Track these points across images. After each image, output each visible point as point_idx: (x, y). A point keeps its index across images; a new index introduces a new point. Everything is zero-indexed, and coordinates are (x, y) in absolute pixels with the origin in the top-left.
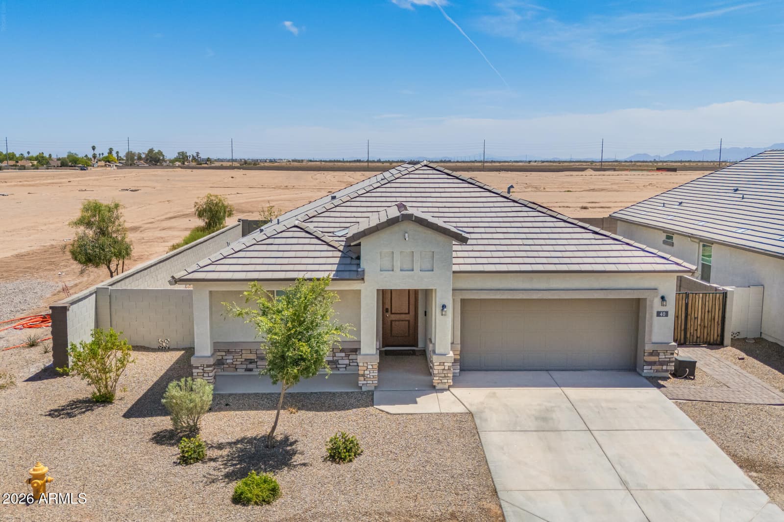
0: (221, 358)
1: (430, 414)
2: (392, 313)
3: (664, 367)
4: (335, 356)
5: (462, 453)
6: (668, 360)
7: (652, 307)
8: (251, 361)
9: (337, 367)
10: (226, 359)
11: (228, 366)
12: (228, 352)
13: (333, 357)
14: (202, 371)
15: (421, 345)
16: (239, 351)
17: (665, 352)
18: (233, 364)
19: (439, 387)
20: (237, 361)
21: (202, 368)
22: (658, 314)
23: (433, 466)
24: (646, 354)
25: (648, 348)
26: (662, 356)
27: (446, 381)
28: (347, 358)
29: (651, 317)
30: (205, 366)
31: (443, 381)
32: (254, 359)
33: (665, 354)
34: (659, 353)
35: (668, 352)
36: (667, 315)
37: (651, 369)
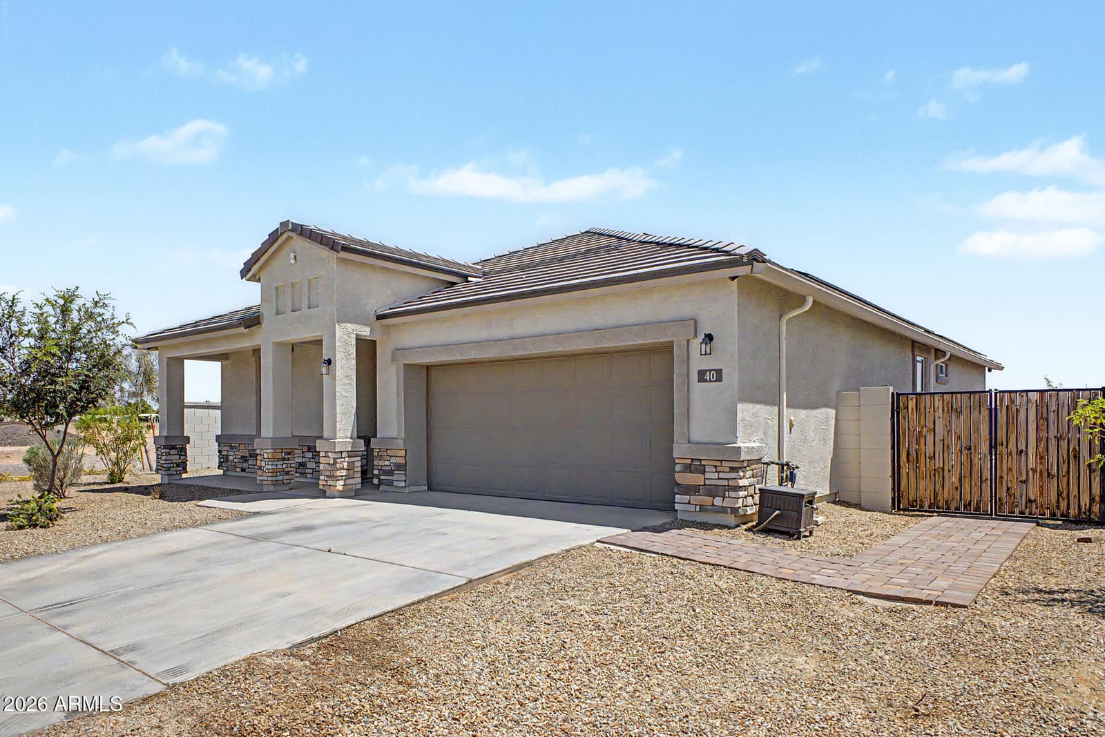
0: (226, 453)
3: (718, 501)
6: (725, 483)
7: (686, 360)
8: (245, 459)
10: (230, 456)
11: (230, 464)
12: (231, 446)
16: (237, 445)
17: (719, 464)
18: (233, 462)
19: (328, 492)
20: (236, 458)
22: (701, 376)
24: (678, 468)
25: (682, 453)
26: (711, 475)
29: (687, 382)
33: (718, 469)
34: (704, 466)
35: (724, 464)
36: (719, 379)
37: (689, 503)
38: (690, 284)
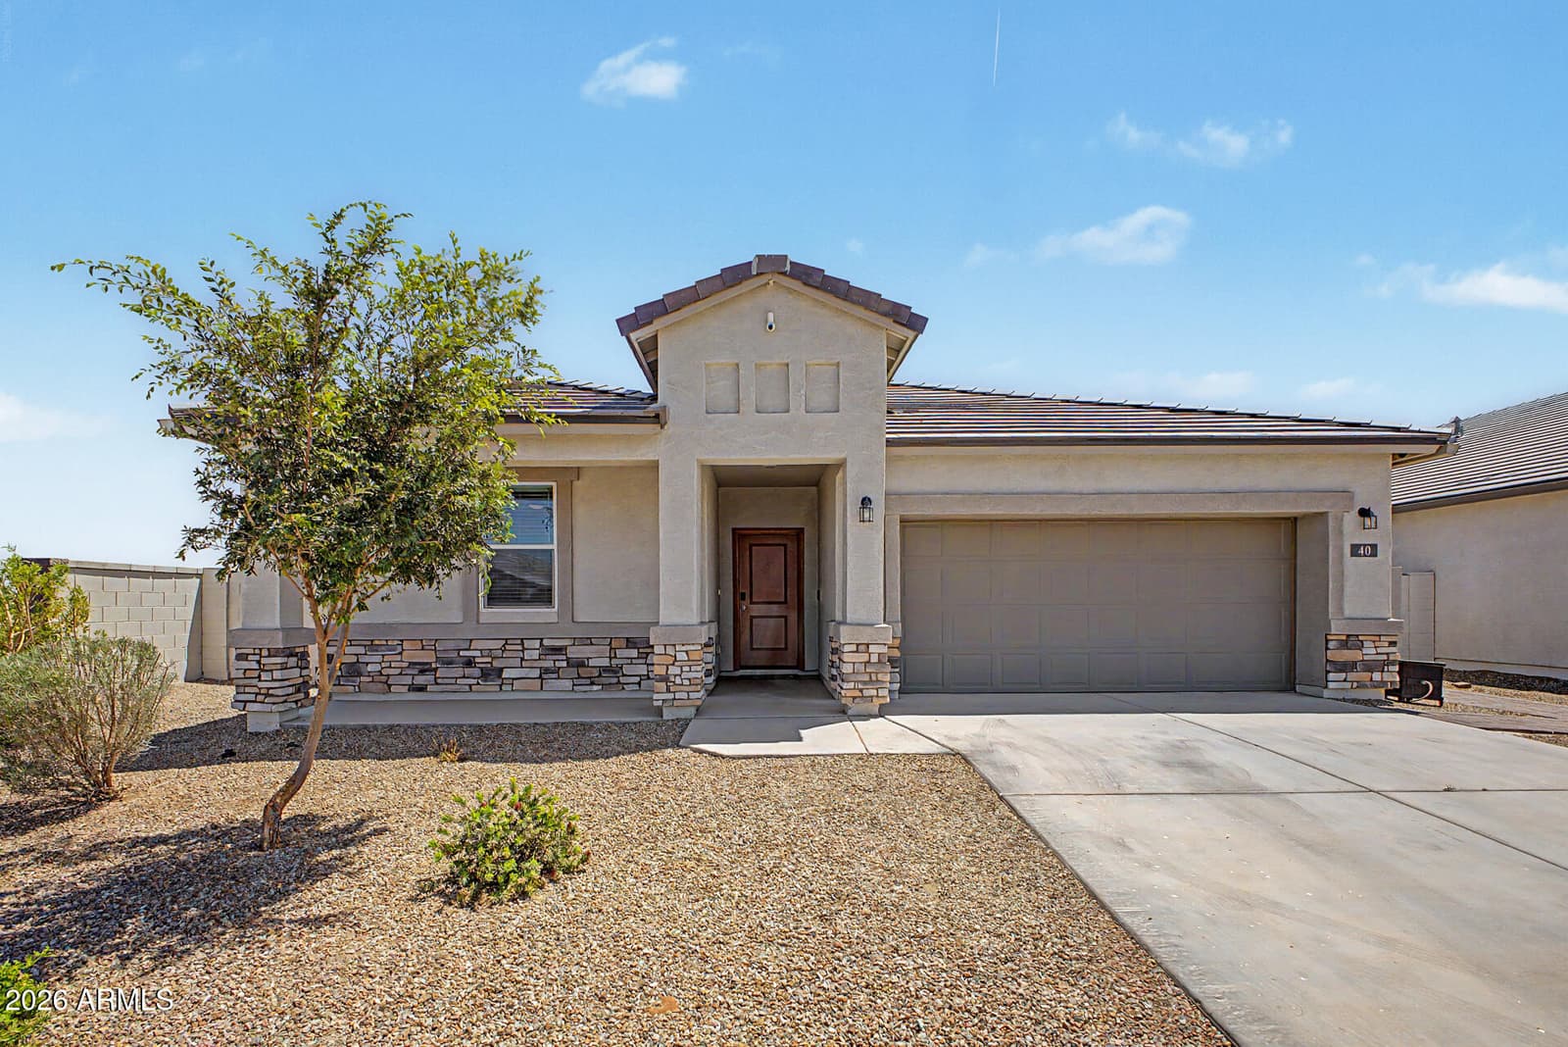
0: (354, 659)
1: (838, 755)
2: (752, 603)
3: (1377, 676)
4: (615, 657)
5: (971, 863)
6: (1385, 657)
7: (1340, 533)
8: (424, 669)
9: (619, 683)
10: (367, 664)
11: (370, 679)
12: (372, 646)
13: (611, 658)
14: (257, 667)
15: (810, 665)
16: (396, 643)
17: (1377, 638)
18: (381, 675)
19: (854, 709)
20: (390, 667)
21: (257, 658)
22: (1355, 550)
23: (868, 916)
24: (1331, 645)
25: (1338, 628)
26: (1369, 651)
27: (874, 693)
28: (643, 661)
29: (1342, 556)
30: (265, 653)
31: (866, 693)
32: (430, 664)
33: (1377, 644)
34: (1362, 641)
35: (1382, 638)
36: (1374, 554)
37: (1345, 680)
38: (1345, 455)
